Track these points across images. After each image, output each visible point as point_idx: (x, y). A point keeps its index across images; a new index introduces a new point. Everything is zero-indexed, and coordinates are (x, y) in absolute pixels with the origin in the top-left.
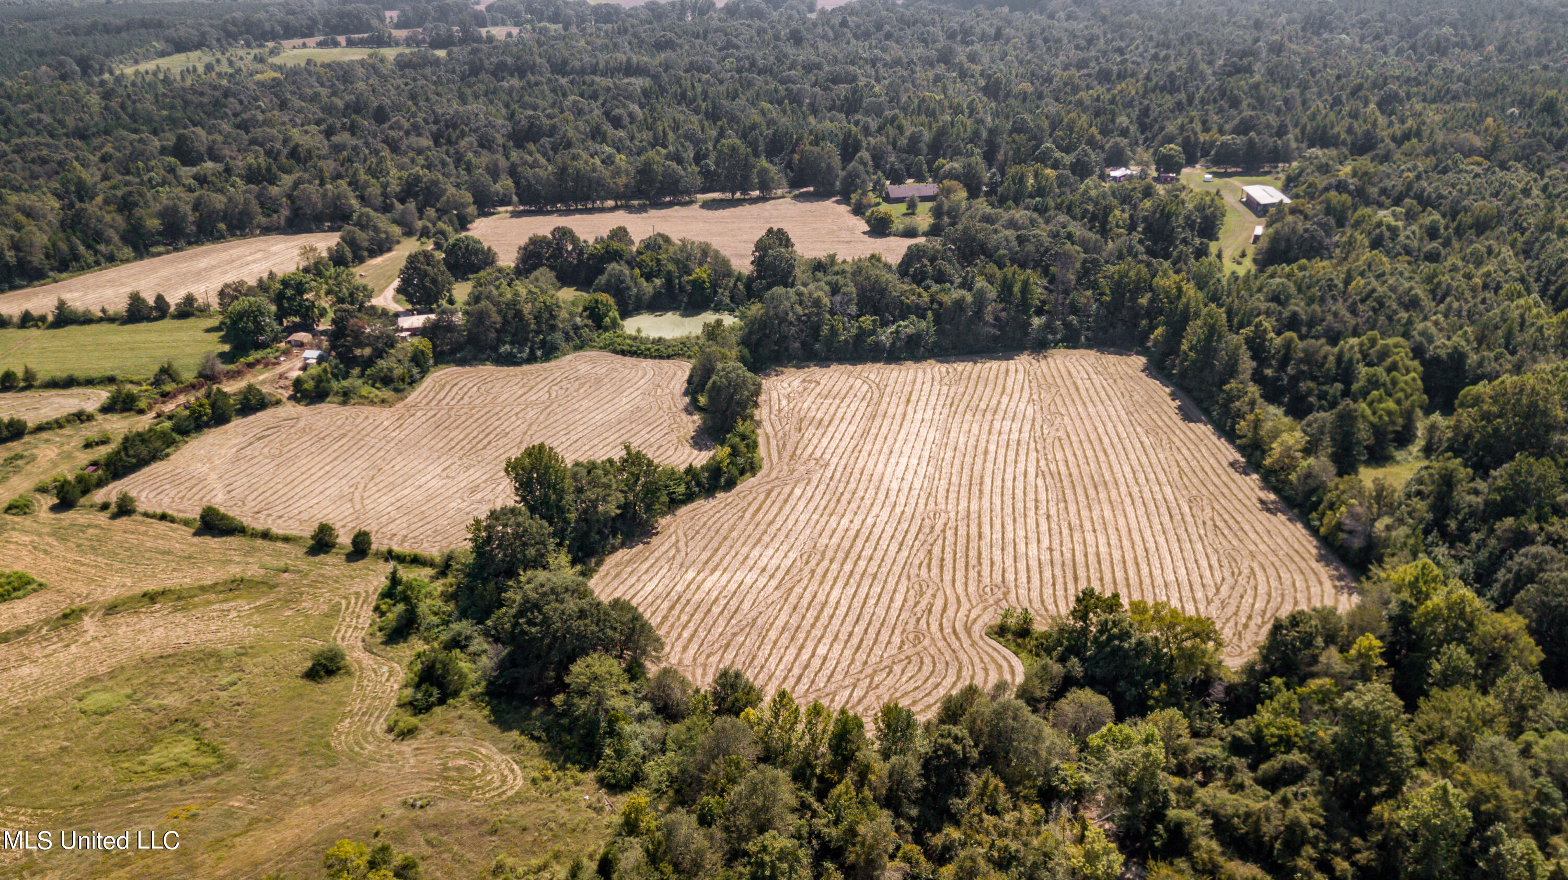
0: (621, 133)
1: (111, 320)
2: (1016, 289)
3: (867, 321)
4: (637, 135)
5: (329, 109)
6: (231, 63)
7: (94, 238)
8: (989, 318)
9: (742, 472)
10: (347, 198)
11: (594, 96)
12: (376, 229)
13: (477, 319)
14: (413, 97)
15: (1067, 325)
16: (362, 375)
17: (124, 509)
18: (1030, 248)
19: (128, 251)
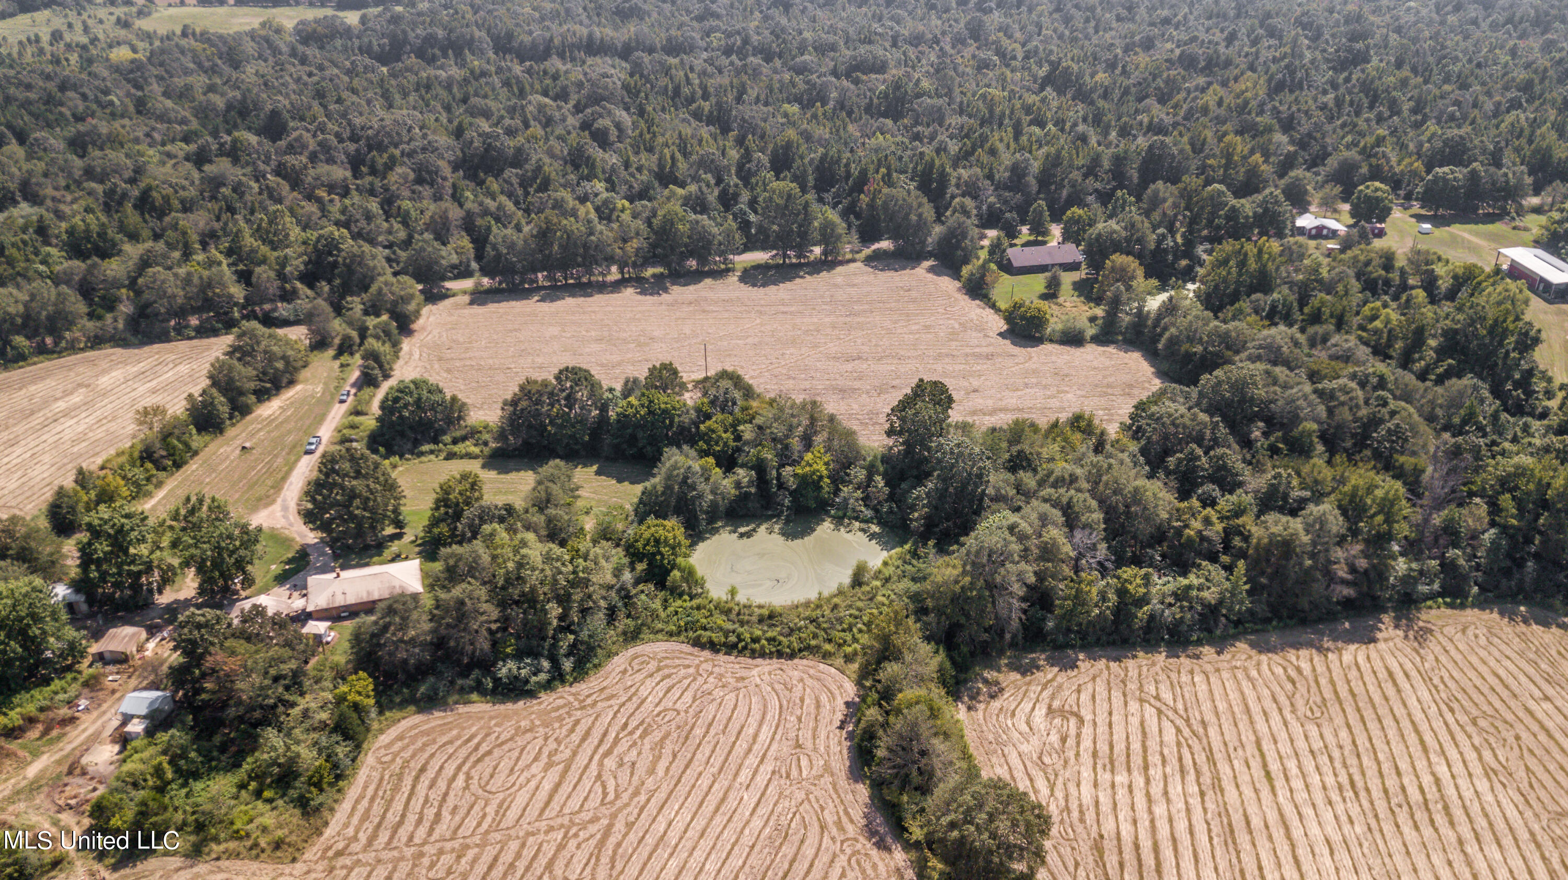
0: (613, 159)
3: (1135, 578)
4: (633, 158)
6: (86, 29)
8: (1334, 561)
10: (224, 286)
11: (563, 96)
15: (1448, 567)
18: (1345, 414)
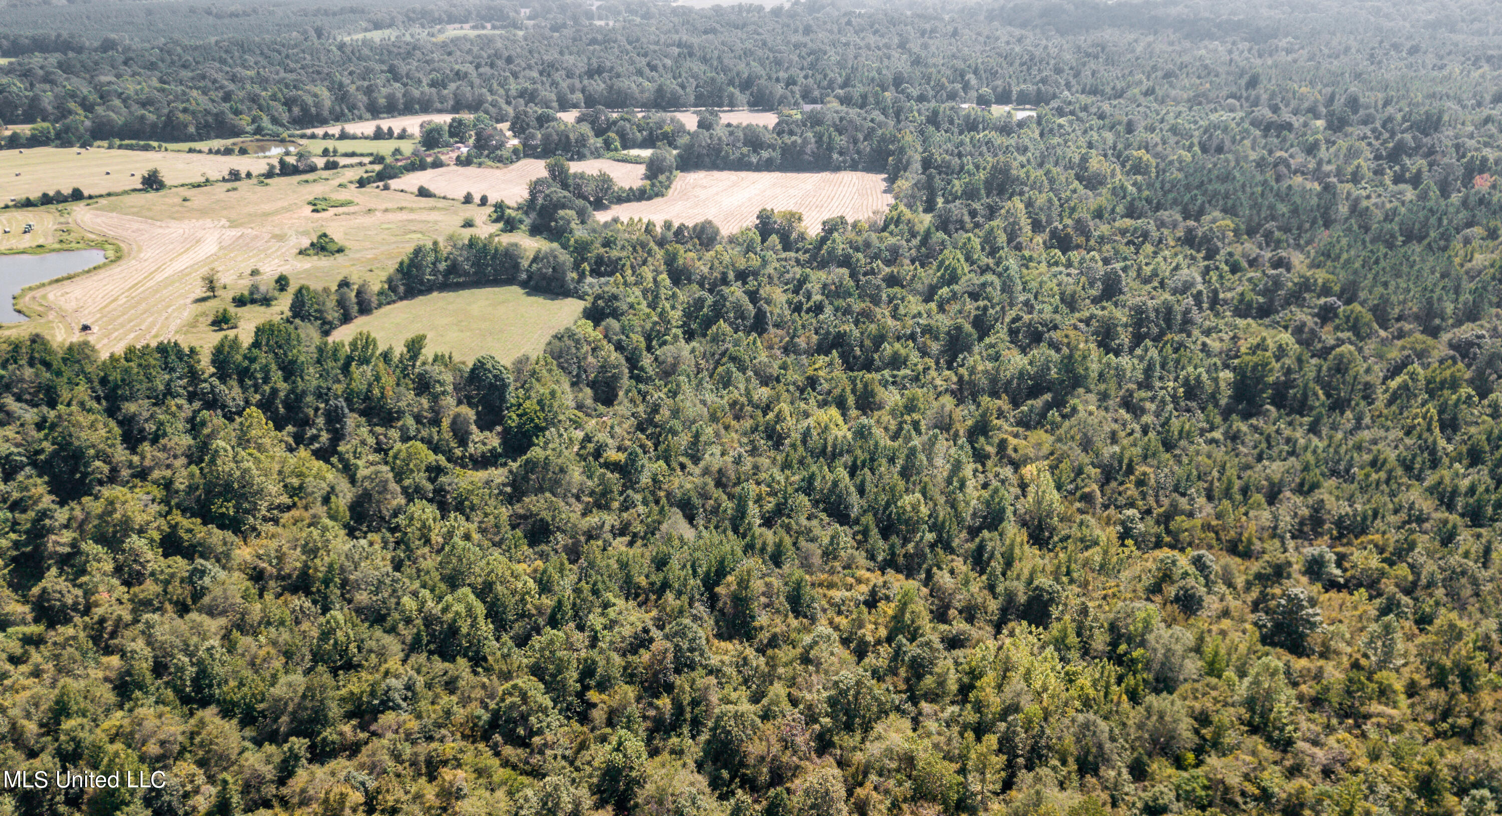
0: (654, 73)
1: (366, 138)
2: (825, 139)
3: (745, 150)
5: (479, 57)
6: (412, 36)
7: (352, 107)
8: (808, 150)
9: (657, 195)
12: (500, 109)
13: (546, 138)
14: (530, 52)
15: (853, 160)
16: (488, 156)
17: (386, 188)
19: (368, 115)
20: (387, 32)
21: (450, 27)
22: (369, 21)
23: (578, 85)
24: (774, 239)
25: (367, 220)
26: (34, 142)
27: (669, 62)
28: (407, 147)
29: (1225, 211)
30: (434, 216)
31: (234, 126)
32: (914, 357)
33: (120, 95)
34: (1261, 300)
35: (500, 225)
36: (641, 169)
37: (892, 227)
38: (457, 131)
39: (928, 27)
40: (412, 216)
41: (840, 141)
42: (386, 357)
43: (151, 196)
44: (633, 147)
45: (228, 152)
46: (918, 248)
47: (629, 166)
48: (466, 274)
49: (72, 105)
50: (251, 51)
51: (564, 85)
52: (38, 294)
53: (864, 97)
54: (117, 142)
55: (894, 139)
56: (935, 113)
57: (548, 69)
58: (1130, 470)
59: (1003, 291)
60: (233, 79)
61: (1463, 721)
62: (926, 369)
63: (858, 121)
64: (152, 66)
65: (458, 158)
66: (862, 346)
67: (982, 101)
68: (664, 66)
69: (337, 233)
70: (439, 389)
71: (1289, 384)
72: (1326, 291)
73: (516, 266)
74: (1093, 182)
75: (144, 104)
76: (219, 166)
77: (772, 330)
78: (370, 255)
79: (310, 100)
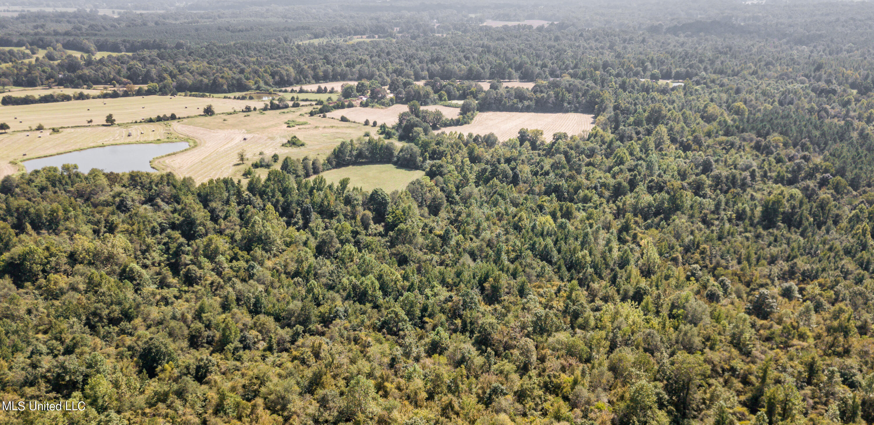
1: (313, 92)
2: (560, 95)
3: (515, 101)
5: (372, 52)
7: (306, 77)
8: (550, 101)
9: (466, 123)
11: (463, 52)
12: (384, 79)
13: (408, 93)
14: (400, 49)
15: (575, 107)
16: (377, 102)
17: (324, 116)
19: (313, 81)
20: (321, 40)
21: (355, 37)
22: (312, 34)
23: (426, 67)
24: (527, 143)
25: (315, 132)
26: (149, 92)
27: (476, 55)
28: (335, 97)
29: (781, 133)
30: (349, 131)
31: (246, 85)
32: (596, 198)
33: (188, 70)
34: (790, 176)
35: (384, 136)
36: (458, 110)
37: (592, 139)
38: (361, 90)
39: (628, 37)
40: (338, 130)
41: (569, 96)
42: (330, 187)
43: (208, 118)
44: (454, 99)
45: (243, 98)
46: (606, 150)
47: (452, 109)
48: (366, 157)
49: (165, 75)
50: (251, 49)
51: (418, 67)
52: (161, 160)
53: (584, 74)
54: (189, 93)
55: (599, 96)
56: (624, 83)
57: (409, 59)
58: (698, 247)
59: (647, 169)
60: (244, 63)
61: (840, 349)
62: (601, 204)
63: (580, 86)
64: (203, 56)
65: (361, 103)
66: (568, 192)
67: (654, 77)
68: (473, 57)
69: (301, 136)
70: (355, 202)
71: (793, 214)
72: (826, 171)
73: (392, 154)
74: (708, 119)
75: (201, 75)
76: (242, 105)
77: (521, 184)
78: (317, 147)
79: (284, 73)
